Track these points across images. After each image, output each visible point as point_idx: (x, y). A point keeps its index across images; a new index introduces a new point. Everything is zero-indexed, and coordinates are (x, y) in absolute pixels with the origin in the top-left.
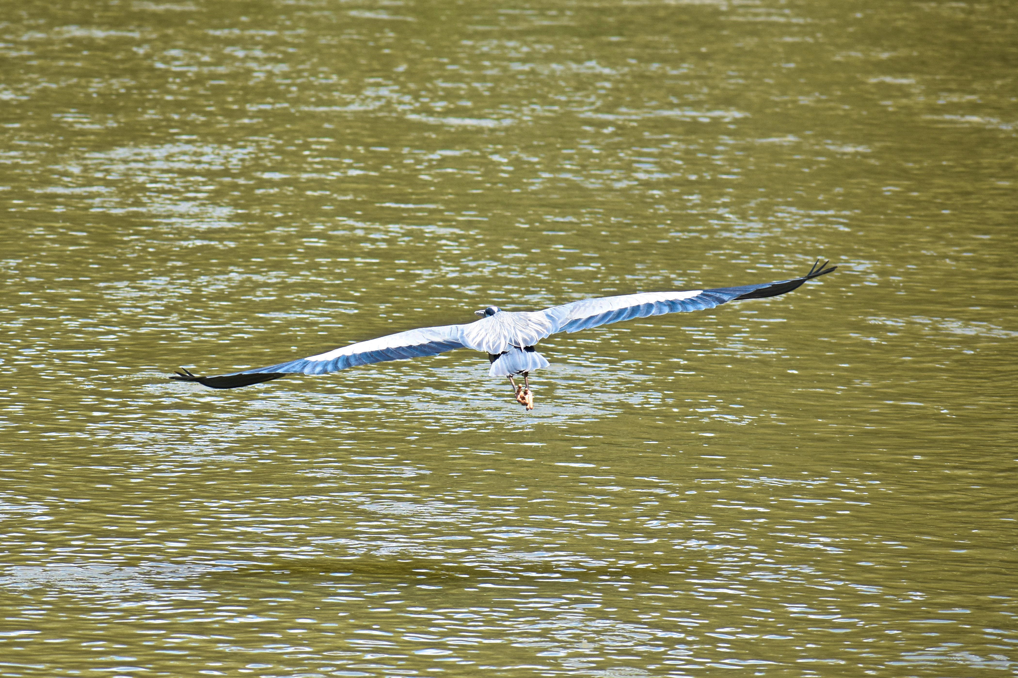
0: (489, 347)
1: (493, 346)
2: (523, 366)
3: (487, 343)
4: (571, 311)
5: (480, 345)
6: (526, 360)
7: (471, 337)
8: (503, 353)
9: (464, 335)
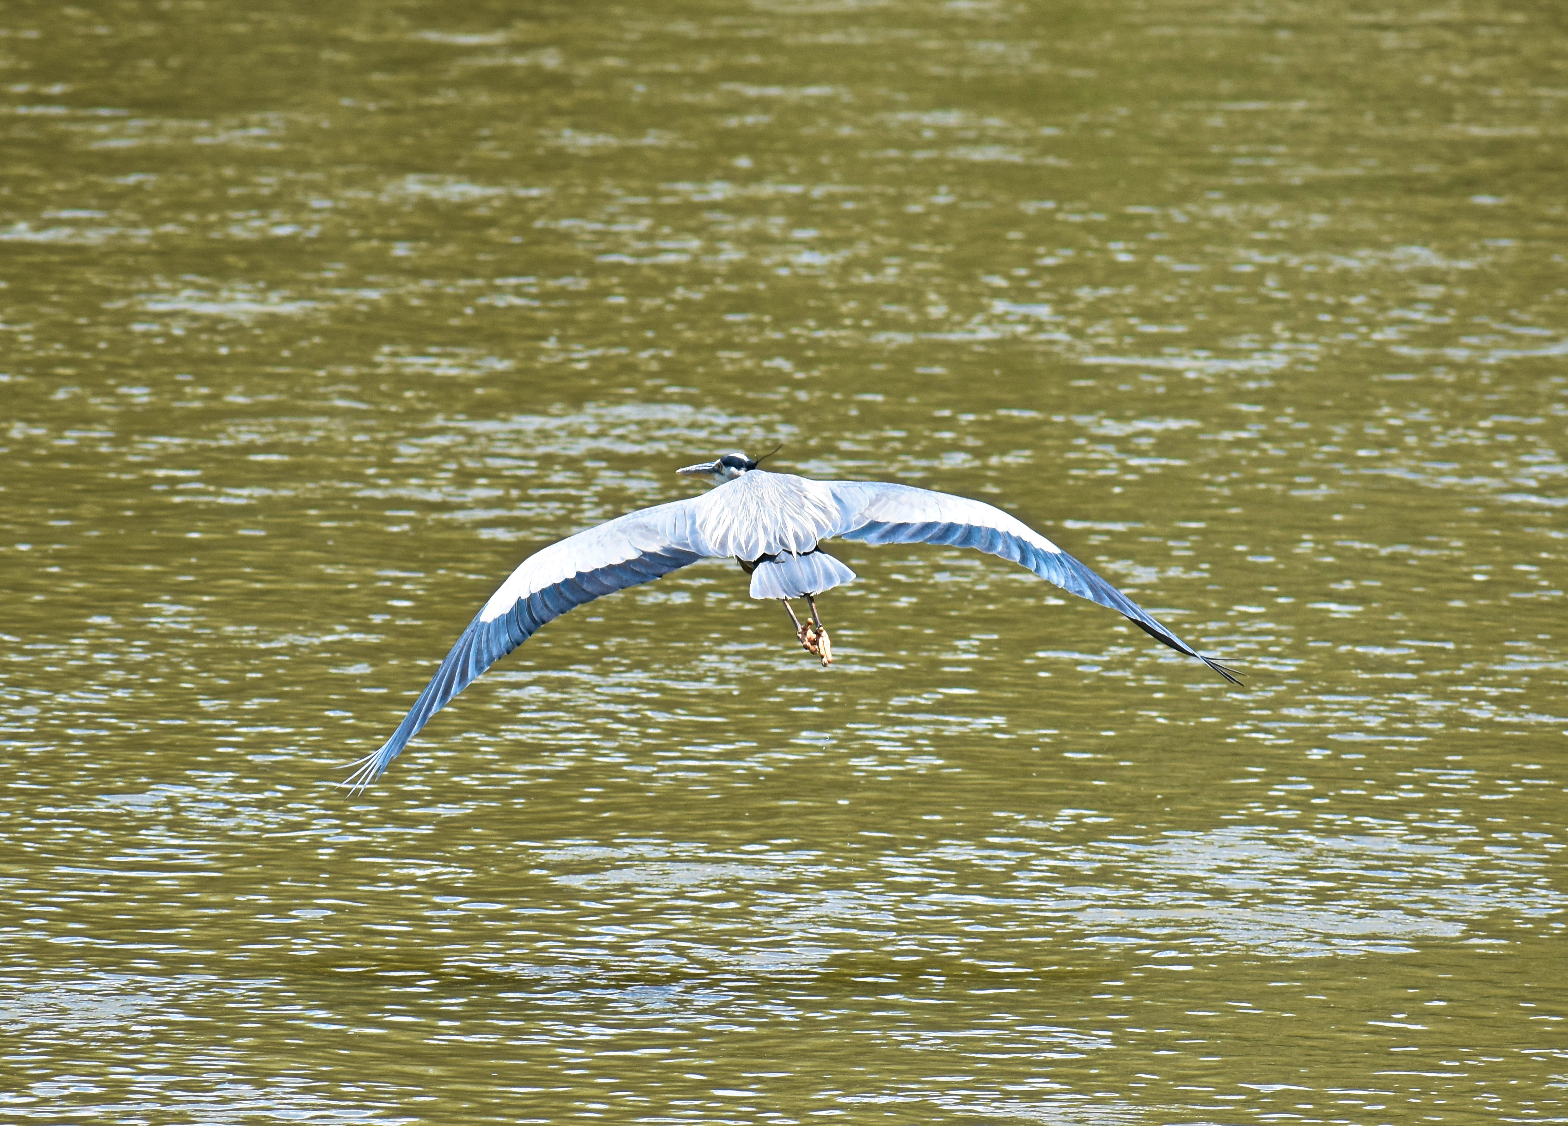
0: (739, 547)
1: (747, 547)
2: (810, 584)
3: (735, 539)
4: (872, 504)
5: (723, 545)
6: (813, 573)
7: (709, 528)
8: (764, 558)
9: (697, 526)
